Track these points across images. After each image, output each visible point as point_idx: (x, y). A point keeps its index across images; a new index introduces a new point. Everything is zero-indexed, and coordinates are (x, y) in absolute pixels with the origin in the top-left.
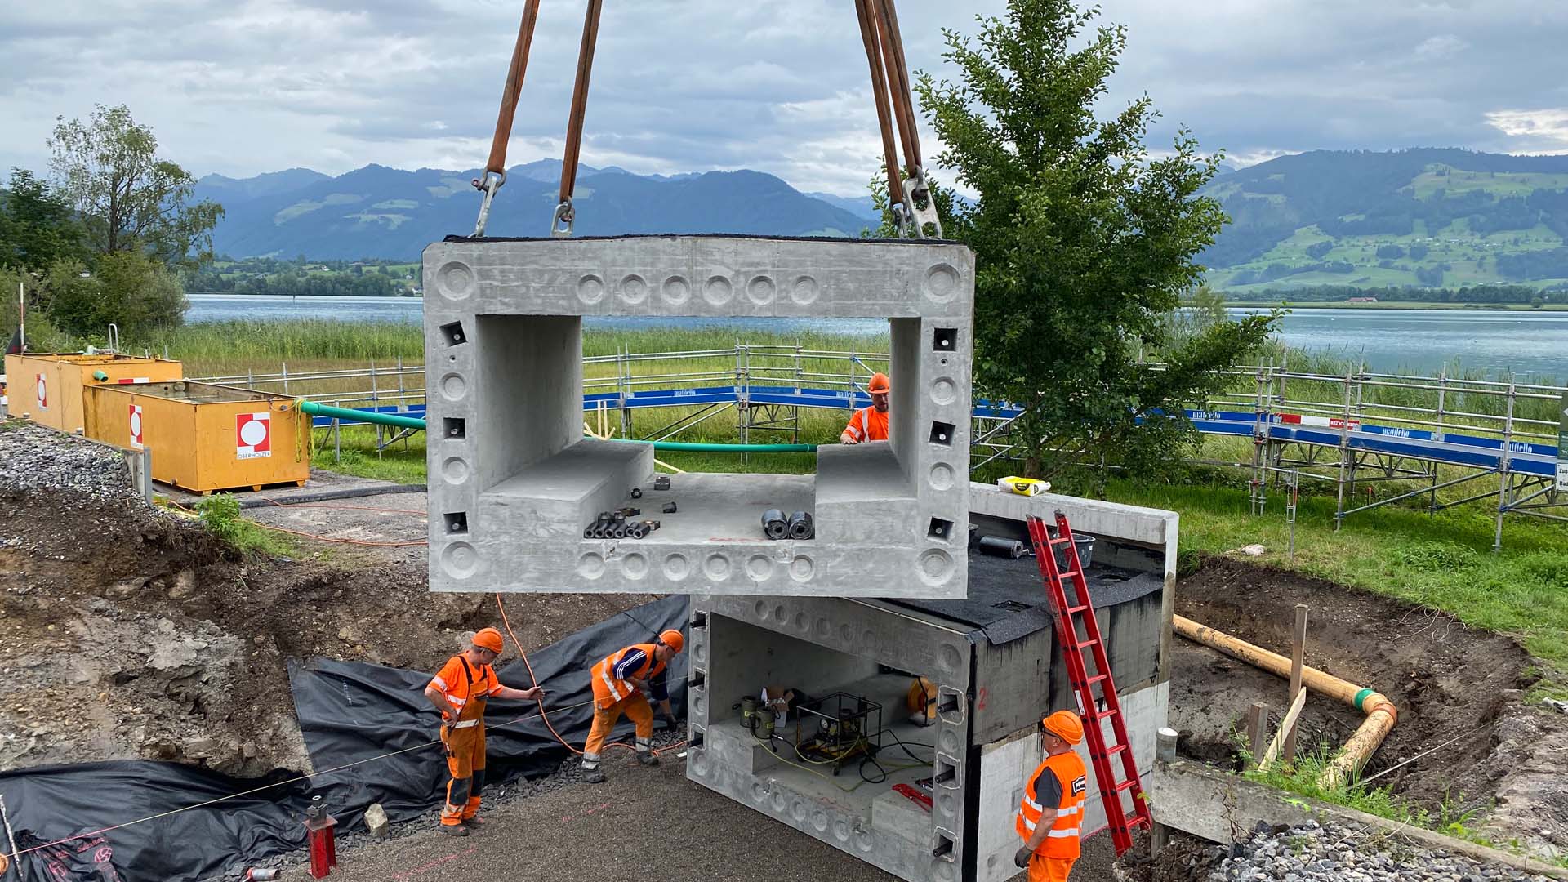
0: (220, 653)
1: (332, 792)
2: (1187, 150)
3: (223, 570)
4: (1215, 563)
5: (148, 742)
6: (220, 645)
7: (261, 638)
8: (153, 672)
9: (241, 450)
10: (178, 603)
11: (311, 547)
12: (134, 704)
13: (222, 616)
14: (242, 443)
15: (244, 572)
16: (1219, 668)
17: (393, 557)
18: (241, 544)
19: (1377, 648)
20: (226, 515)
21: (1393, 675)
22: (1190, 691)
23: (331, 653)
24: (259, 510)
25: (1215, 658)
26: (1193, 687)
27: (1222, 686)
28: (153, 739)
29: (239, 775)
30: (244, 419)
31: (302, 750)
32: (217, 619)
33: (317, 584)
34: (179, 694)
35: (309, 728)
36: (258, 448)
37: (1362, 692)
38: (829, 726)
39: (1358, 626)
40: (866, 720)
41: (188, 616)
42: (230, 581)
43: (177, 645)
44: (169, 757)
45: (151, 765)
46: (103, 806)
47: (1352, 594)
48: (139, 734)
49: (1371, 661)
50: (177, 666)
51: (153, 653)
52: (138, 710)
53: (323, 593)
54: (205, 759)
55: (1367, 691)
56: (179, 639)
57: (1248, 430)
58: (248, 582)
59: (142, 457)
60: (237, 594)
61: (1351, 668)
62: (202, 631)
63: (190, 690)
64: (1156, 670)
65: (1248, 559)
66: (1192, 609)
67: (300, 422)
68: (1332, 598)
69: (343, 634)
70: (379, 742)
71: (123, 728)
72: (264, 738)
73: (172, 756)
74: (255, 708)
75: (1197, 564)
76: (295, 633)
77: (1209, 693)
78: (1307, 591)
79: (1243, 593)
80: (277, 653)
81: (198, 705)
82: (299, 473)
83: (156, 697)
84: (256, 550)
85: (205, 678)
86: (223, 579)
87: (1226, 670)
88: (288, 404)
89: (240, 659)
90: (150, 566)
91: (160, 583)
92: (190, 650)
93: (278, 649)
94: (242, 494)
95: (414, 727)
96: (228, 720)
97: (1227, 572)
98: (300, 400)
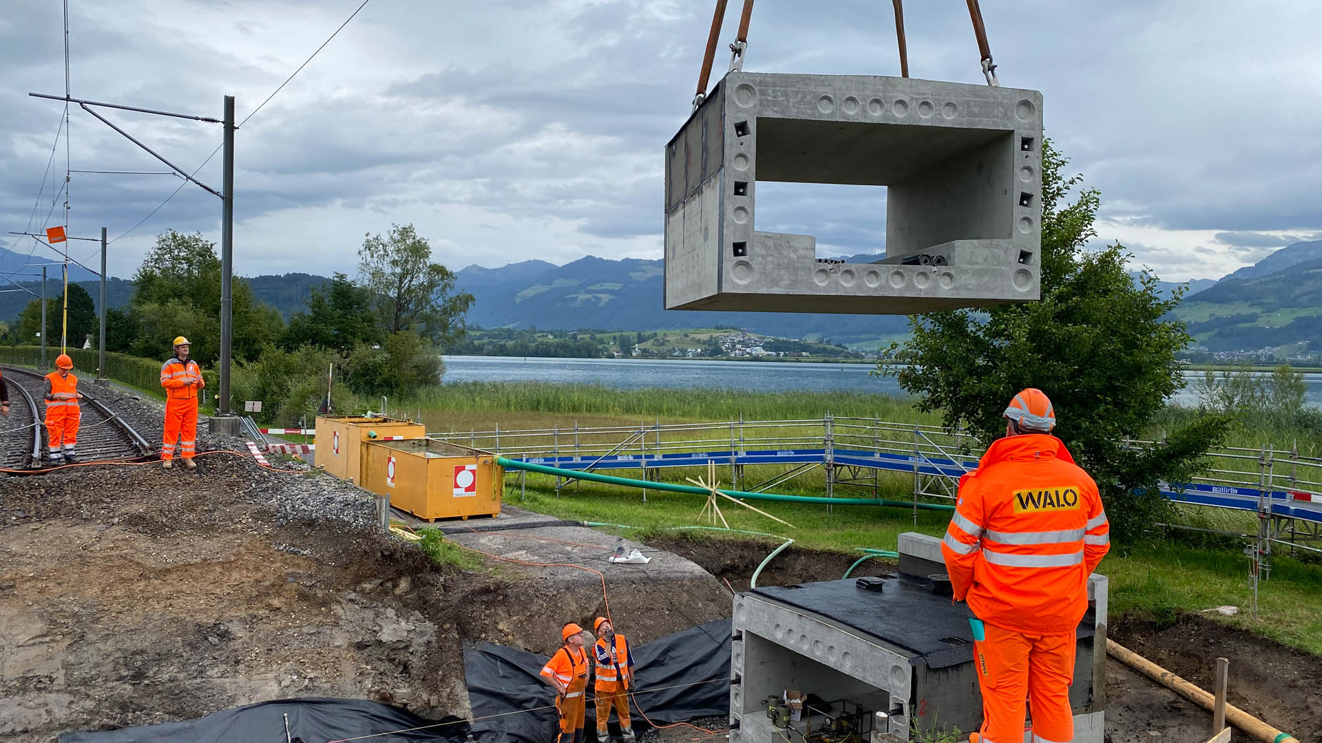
0: (422, 634)
1: (484, 735)
3: (429, 577)
4: (1188, 619)
5: (373, 689)
6: (422, 629)
7: (448, 626)
8: (380, 643)
9: (456, 491)
10: (399, 598)
11: (489, 563)
12: (367, 664)
13: (425, 609)
14: (457, 486)
15: (442, 579)
16: (1175, 708)
17: (540, 574)
18: (442, 560)
19: (1305, 701)
20: (433, 541)
21: (1312, 725)
22: (1149, 725)
23: (492, 639)
24: (462, 535)
25: (1172, 697)
26: (1151, 721)
27: (1174, 722)
28: (376, 687)
29: (427, 718)
30: (459, 469)
31: (467, 704)
32: (422, 610)
33: (486, 591)
34: (395, 659)
35: (472, 690)
36: (467, 490)
37: (1280, 736)
38: (831, 724)
39: (1294, 681)
41: (404, 607)
42: (432, 585)
43: (396, 626)
44: (386, 700)
45: (374, 704)
46: (344, 728)
47: (1293, 654)
48: (368, 683)
49: (1299, 711)
50: (394, 641)
51: (381, 630)
52: (369, 667)
53: (490, 597)
54: (407, 704)
55: (1284, 735)
56: (398, 622)
57: (1253, 505)
58: (444, 588)
59: (384, 500)
60: (437, 594)
61: (1281, 716)
62: (412, 618)
63: (401, 657)
64: (1090, 700)
65: (1218, 618)
66: (1164, 657)
67: (496, 472)
68: (1276, 655)
69: (500, 627)
70: (518, 704)
71: (359, 678)
72: (444, 694)
73: (387, 700)
74: (440, 673)
75: (1173, 619)
76: (470, 623)
77: (1164, 727)
78: (1258, 648)
79: (1206, 646)
80: (457, 637)
81: (406, 668)
82: (494, 508)
83: (381, 660)
84: (451, 564)
85: (411, 650)
86: (428, 583)
87: (1179, 709)
88: (489, 459)
89: (434, 639)
90: (384, 573)
91: (389, 584)
92: (403, 630)
93: (458, 634)
94: (454, 522)
95: (541, 696)
96: (423, 680)
97: (1196, 628)
98: (498, 456)
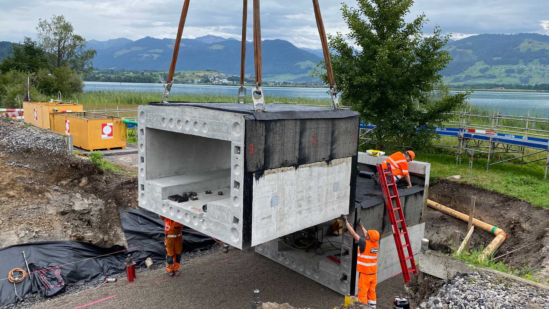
0: (96, 205)
1: (135, 253)
2: (438, 34)
3: (97, 177)
4: (442, 181)
5: (72, 235)
6: (96, 203)
7: (110, 201)
8: (74, 211)
9: (103, 136)
10: (82, 188)
11: (127, 169)
12: (68, 222)
13: (97, 193)
14: (103, 134)
15: (104, 178)
16: (443, 218)
18: (103, 168)
19: (500, 213)
20: (98, 158)
21: (505, 222)
23: (134, 206)
24: (110, 157)
25: (442, 214)
26: (433, 225)
27: (444, 225)
28: (74, 234)
29: (103, 247)
30: (104, 125)
31: (124, 239)
32: (95, 193)
33: (129, 182)
34: (83, 219)
35: (126, 232)
36: (109, 135)
37: (494, 228)
38: (305, 235)
39: (493, 205)
40: (318, 233)
41: (86, 192)
42: (99, 181)
43: (82, 202)
44: (80, 240)
45: (74, 242)
46: (58, 256)
47: (492, 193)
48: (70, 232)
49: (498, 217)
50: (82, 209)
51: (74, 205)
52: (69, 224)
53: (131, 185)
54: (92, 241)
55: (496, 227)
56: (83, 200)
57: (456, 134)
58: (106, 181)
59: (70, 138)
60: (102, 186)
61: (490, 219)
62: (90, 198)
63: (86, 217)
64: (421, 218)
65: (455, 180)
66: (434, 197)
67: (123, 126)
68: (484, 194)
69: (138, 200)
70: (150, 237)
71: (64, 230)
72: (111, 235)
73: (81, 240)
74: (108, 224)
75: (436, 182)
76: (122, 199)
77: (439, 227)
78: (476, 192)
79: (452, 192)
80: (116, 206)
81: (89, 223)
82: (123, 144)
83: (75, 220)
84: (108, 170)
85: (91, 214)
86: (97, 180)
87: (445, 219)
88: (119, 120)
89: (103, 208)
90: (73, 175)
91: (76, 181)
92: (86, 204)
93: (116, 204)
94: (103, 151)
95: (162, 232)
96: (99, 228)
97: (447, 185)
98: (123, 119)
